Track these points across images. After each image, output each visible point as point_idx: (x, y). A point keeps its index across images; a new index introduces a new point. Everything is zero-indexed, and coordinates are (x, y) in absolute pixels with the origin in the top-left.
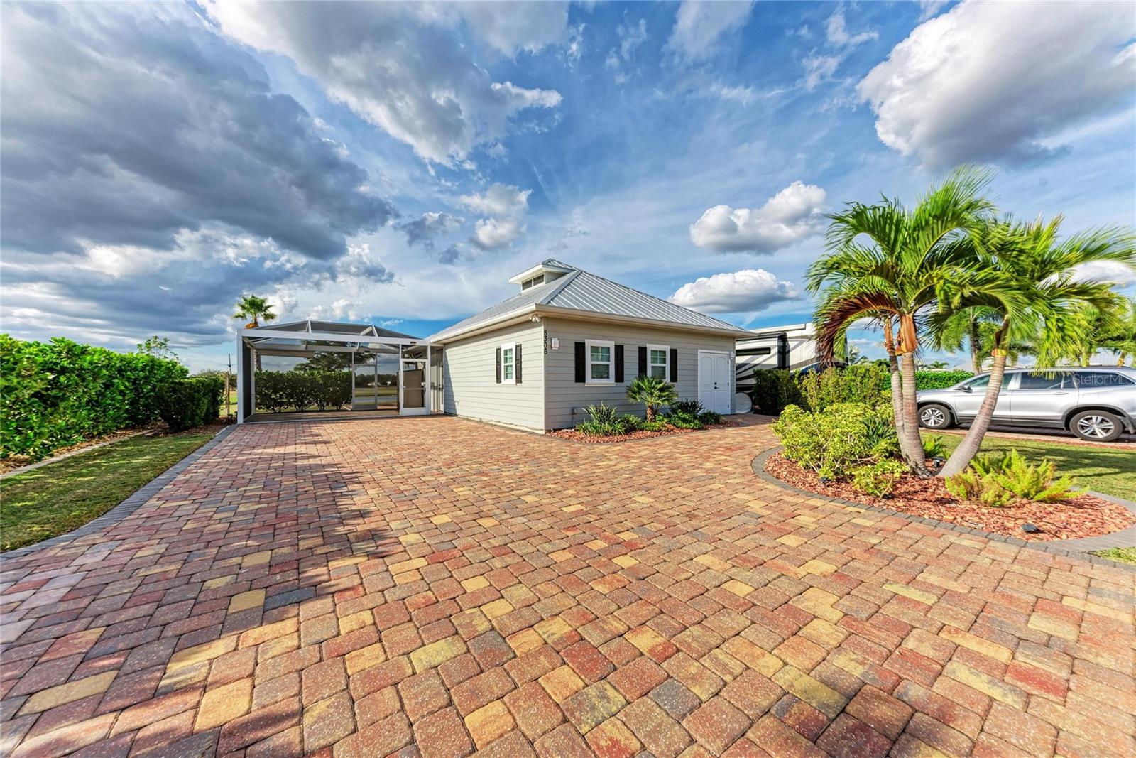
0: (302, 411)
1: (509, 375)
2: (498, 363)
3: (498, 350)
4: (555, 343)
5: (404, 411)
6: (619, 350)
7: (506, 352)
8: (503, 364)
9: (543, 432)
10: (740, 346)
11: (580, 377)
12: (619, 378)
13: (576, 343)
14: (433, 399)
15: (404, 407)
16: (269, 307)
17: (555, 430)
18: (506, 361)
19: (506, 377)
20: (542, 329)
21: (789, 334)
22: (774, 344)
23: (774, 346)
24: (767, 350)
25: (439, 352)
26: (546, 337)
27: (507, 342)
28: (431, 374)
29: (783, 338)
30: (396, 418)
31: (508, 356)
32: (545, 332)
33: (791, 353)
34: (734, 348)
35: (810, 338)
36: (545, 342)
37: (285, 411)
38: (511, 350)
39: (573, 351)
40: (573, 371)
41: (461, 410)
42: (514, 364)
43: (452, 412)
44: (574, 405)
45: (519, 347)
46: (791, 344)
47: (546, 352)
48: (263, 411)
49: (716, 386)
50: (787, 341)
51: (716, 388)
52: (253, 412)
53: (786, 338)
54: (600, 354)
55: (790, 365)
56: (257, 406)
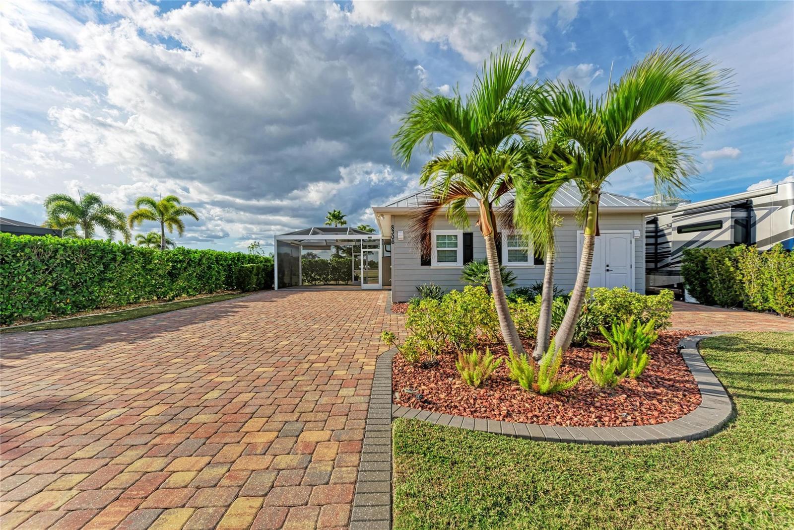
0: (327, 285)
4: (401, 235)
5: (364, 286)
6: (468, 237)
11: (426, 261)
12: (468, 260)
15: (364, 283)
16: (343, 216)
21: (756, 201)
22: (727, 215)
23: (727, 219)
24: (718, 224)
26: (393, 231)
29: (746, 206)
30: (359, 290)
32: (393, 227)
33: (758, 226)
34: (642, 225)
35: (784, 204)
36: (393, 235)
40: (419, 256)
44: (420, 284)
46: (758, 214)
47: (393, 243)
48: (307, 284)
49: (608, 268)
50: (753, 210)
51: (608, 270)
52: (301, 284)
53: (751, 207)
54: (447, 241)
55: (757, 241)
56: (303, 280)
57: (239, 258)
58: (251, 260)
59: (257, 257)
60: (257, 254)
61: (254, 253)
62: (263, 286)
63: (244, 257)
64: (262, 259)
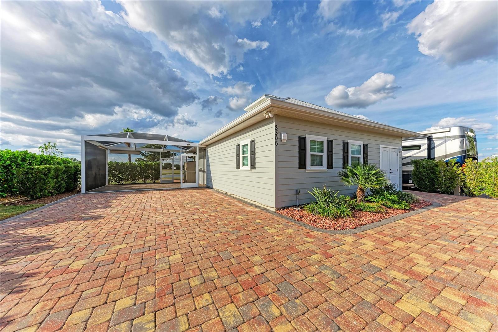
0: (133, 184)
1: (246, 163)
2: (238, 155)
3: (238, 146)
4: (284, 136)
5: (183, 185)
6: (330, 143)
7: (243, 146)
8: (241, 156)
9: (274, 210)
10: (405, 143)
11: (302, 165)
12: (330, 165)
13: (299, 137)
14: (200, 178)
15: (183, 183)
17: (284, 208)
18: (243, 154)
19: (243, 165)
20: (273, 125)
21: (434, 136)
22: (424, 142)
23: (424, 144)
24: (418, 147)
25: (204, 150)
26: (276, 131)
27: (245, 140)
28: (199, 163)
29: (430, 139)
31: (245, 150)
32: (276, 127)
33: (436, 149)
34: (401, 144)
35: (454, 138)
36: (276, 136)
37: (126, 183)
38: (247, 145)
39: (297, 144)
40: (297, 160)
41: (215, 186)
42: (249, 155)
43: (210, 186)
44: (298, 187)
45: (253, 142)
46: (436, 142)
47: (276, 144)
48: (113, 183)
49: (390, 171)
50: (433, 140)
51: (390, 173)
52: (107, 184)
53: (432, 139)
54: (317, 147)
55: (436, 156)
56: (109, 180)
57: (26, 158)
58: (43, 161)
59: (52, 158)
60: (52, 155)
61: (48, 153)
62: (64, 190)
63: (33, 157)
64: (59, 160)
